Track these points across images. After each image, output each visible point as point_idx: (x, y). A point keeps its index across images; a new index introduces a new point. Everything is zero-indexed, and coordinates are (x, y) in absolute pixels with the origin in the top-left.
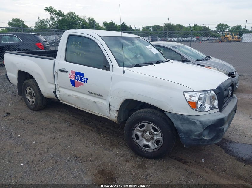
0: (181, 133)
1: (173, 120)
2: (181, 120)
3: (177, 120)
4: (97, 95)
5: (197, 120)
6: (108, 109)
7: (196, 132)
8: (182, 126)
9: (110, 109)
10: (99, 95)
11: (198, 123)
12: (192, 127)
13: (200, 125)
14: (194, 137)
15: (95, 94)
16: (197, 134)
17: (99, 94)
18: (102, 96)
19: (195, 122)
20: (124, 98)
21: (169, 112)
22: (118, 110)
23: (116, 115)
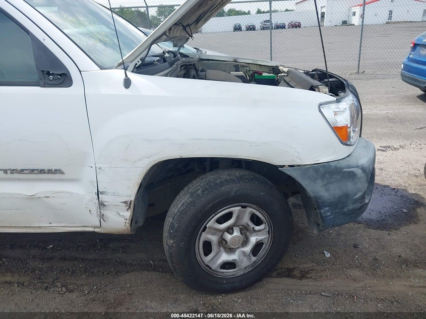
0: (326, 207)
1: (304, 183)
2: (323, 177)
3: (316, 179)
4: (42, 171)
5: (357, 167)
6: (94, 207)
7: (356, 194)
8: (327, 190)
9: (101, 205)
10: (50, 171)
11: (359, 172)
12: (349, 187)
13: (363, 175)
14: (351, 207)
15: (32, 171)
16: (359, 197)
17: (46, 168)
18: (63, 173)
19: (353, 171)
20: (151, 160)
21: (289, 166)
22: (133, 198)
23: (128, 214)
